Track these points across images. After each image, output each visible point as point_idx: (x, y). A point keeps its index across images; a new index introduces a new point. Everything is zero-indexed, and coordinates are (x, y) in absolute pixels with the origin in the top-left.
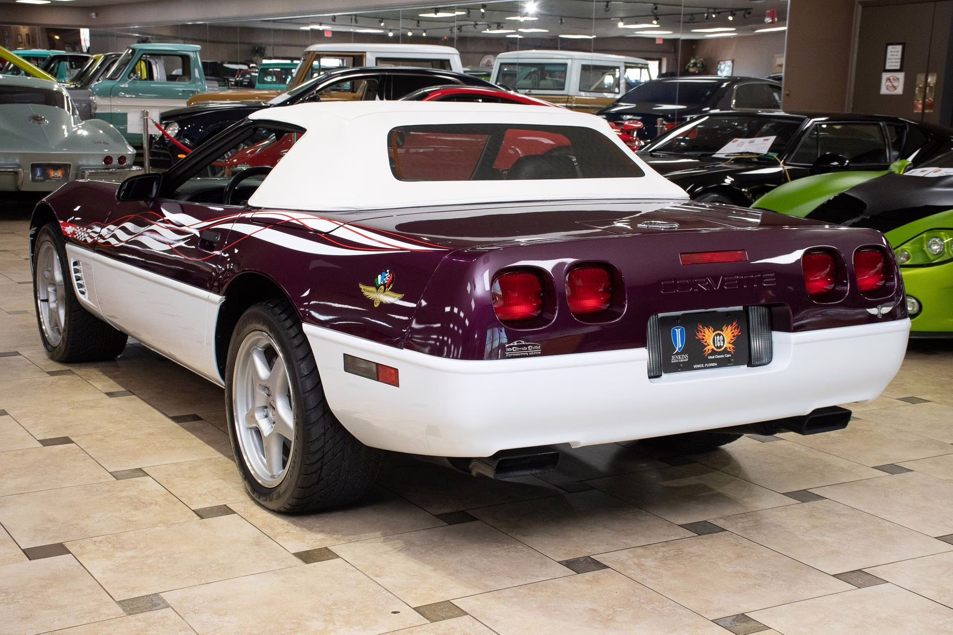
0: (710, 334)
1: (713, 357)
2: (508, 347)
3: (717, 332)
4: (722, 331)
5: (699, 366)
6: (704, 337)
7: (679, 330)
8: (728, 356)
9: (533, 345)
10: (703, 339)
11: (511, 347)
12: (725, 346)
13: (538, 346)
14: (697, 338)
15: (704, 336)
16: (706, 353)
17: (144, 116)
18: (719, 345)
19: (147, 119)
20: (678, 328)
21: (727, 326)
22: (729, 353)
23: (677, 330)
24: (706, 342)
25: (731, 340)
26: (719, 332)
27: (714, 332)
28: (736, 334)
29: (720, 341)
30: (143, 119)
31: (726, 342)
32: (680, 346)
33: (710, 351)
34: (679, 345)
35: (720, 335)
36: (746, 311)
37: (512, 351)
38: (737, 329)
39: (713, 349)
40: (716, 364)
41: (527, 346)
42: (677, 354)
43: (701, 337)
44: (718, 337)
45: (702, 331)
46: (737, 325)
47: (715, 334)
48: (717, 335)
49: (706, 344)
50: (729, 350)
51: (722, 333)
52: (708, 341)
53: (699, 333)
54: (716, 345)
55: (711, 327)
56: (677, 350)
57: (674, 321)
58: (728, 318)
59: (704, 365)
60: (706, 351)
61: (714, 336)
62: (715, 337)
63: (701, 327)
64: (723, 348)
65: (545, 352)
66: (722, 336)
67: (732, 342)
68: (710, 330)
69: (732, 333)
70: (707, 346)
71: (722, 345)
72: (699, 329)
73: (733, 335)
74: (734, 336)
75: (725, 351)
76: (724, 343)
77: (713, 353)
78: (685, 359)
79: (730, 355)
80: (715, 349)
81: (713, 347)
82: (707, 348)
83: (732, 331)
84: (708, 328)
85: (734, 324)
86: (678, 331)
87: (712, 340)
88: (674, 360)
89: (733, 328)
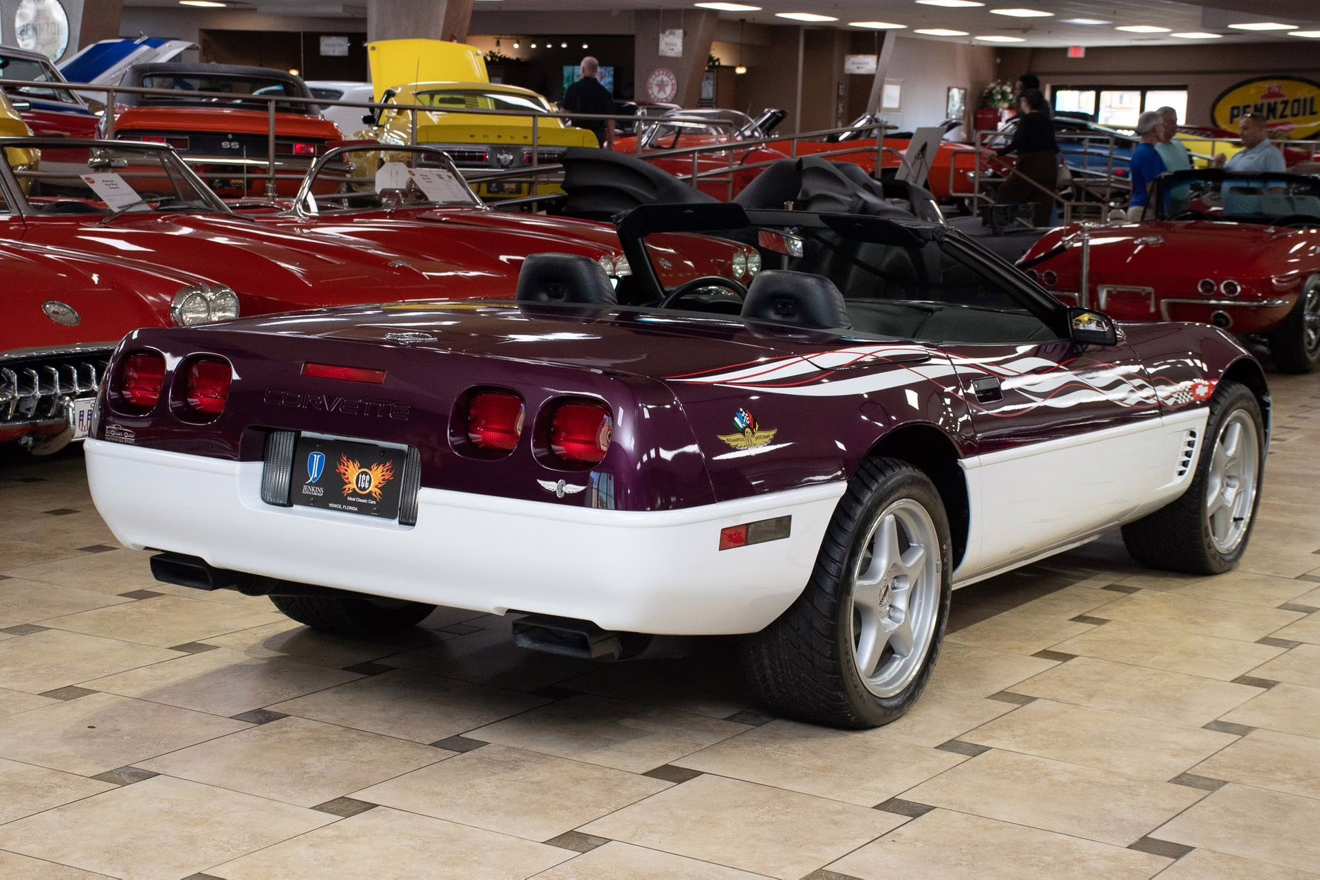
0: (354, 469)
1: (354, 500)
3: (363, 470)
4: (371, 470)
5: (335, 506)
6: (346, 473)
7: (319, 456)
8: (372, 502)
10: (345, 474)
12: (370, 489)
14: (337, 471)
15: (347, 471)
16: (346, 492)
18: (363, 486)
20: (317, 454)
21: (378, 465)
22: (374, 499)
23: (315, 456)
24: (348, 479)
25: (379, 483)
26: (367, 470)
27: (359, 468)
28: (387, 477)
29: (365, 481)
31: (372, 484)
32: (316, 476)
33: (350, 491)
34: (314, 474)
35: (366, 474)
38: (390, 472)
39: (354, 489)
40: (356, 509)
42: (310, 484)
43: (342, 471)
44: (364, 476)
45: (346, 464)
46: (391, 467)
47: (360, 471)
48: (363, 473)
49: (347, 481)
50: (374, 495)
51: (370, 472)
52: (350, 478)
53: (340, 465)
54: (359, 485)
55: (357, 462)
56: (311, 478)
58: (383, 456)
59: (342, 507)
60: (345, 489)
61: (359, 474)
62: (360, 476)
63: (345, 459)
64: (368, 491)
67: (380, 486)
69: (382, 476)
70: (347, 484)
71: (367, 487)
72: (342, 460)
73: (383, 478)
74: (383, 480)
75: (369, 496)
76: (369, 485)
77: (354, 494)
78: (319, 492)
79: (375, 503)
80: (357, 490)
81: (355, 487)
82: (347, 487)
83: (383, 473)
84: (354, 462)
85: (388, 464)
86: (317, 458)
87: (355, 478)
88: (306, 490)
89: (385, 469)
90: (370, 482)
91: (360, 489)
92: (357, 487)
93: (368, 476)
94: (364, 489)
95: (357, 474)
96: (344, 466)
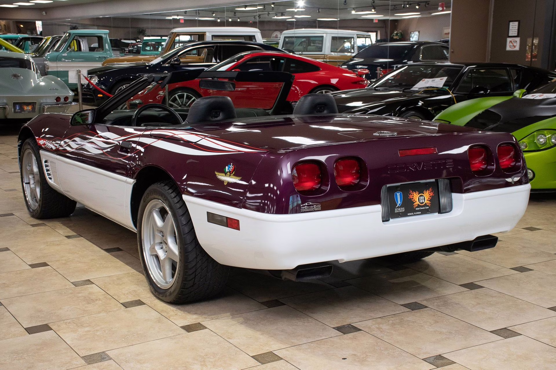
0: (416, 195)
1: (419, 209)
2: (302, 206)
3: (420, 194)
4: (424, 194)
6: (413, 198)
7: (399, 194)
8: (427, 208)
9: (317, 205)
10: (413, 199)
11: (304, 206)
12: (425, 202)
13: (319, 205)
14: (409, 198)
15: (413, 197)
16: (415, 207)
17: (78, 73)
19: (80, 75)
20: (398, 193)
21: (426, 191)
22: (427, 206)
23: (397, 194)
24: (414, 200)
25: (429, 198)
26: (422, 194)
27: (419, 194)
28: (431, 195)
29: (422, 199)
30: (77, 75)
32: (400, 203)
33: (417, 205)
34: (399, 202)
35: (422, 196)
36: (437, 181)
37: (305, 209)
38: (432, 192)
39: (418, 204)
40: (420, 213)
41: (313, 205)
42: (398, 207)
43: (411, 197)
44: (421, 197)
45: (412, 194)
46: (432, 190)
47: (419, 195)
48: (420, 196)
49: (414, 201)
50: (427, 204)
51: (423, 195)
52: (415, 200)
53: (410, 195)
54: (420, 202)
55: (417, 192)
56: (398, 205)
57: (396, 189)
58: (426, 187)
59: (414, 213)
60: (414, 205)
61: (419, 197)
62: (420, 197)
63: (411, 191)
64: (424, 204)
65: (324, 209)
66: (424, 196)
67: (429, 200)
68: (417, 193)
69: (429, 195)
71: (423, 202)
72: (410, 193)
74: (430, 196)
76: (425, 201)
77: (419, 206)
78: (403, 210)
79: (428, 207)
80: (420, 204)
81: (419, 203)
83: (429, 194)
84: (415, 192)
85: (430, 189)
86: (398, 194)
87: (418, 199)
88: (396, 211)
89: (430, 192)
90: (424, 199)
91: (421, 203)
92: (419, 202)
93: (423, 197)
94: (423, 203)
95: (418, 197)
96: (412, 195)
